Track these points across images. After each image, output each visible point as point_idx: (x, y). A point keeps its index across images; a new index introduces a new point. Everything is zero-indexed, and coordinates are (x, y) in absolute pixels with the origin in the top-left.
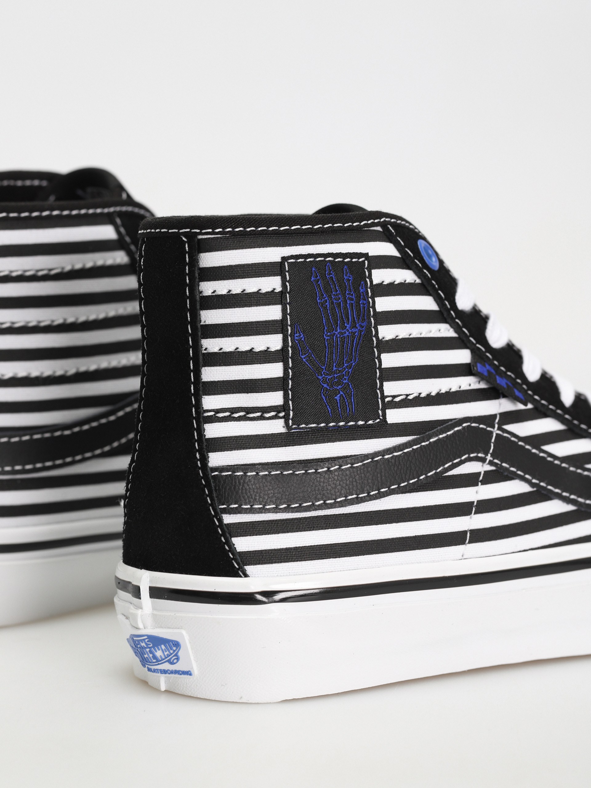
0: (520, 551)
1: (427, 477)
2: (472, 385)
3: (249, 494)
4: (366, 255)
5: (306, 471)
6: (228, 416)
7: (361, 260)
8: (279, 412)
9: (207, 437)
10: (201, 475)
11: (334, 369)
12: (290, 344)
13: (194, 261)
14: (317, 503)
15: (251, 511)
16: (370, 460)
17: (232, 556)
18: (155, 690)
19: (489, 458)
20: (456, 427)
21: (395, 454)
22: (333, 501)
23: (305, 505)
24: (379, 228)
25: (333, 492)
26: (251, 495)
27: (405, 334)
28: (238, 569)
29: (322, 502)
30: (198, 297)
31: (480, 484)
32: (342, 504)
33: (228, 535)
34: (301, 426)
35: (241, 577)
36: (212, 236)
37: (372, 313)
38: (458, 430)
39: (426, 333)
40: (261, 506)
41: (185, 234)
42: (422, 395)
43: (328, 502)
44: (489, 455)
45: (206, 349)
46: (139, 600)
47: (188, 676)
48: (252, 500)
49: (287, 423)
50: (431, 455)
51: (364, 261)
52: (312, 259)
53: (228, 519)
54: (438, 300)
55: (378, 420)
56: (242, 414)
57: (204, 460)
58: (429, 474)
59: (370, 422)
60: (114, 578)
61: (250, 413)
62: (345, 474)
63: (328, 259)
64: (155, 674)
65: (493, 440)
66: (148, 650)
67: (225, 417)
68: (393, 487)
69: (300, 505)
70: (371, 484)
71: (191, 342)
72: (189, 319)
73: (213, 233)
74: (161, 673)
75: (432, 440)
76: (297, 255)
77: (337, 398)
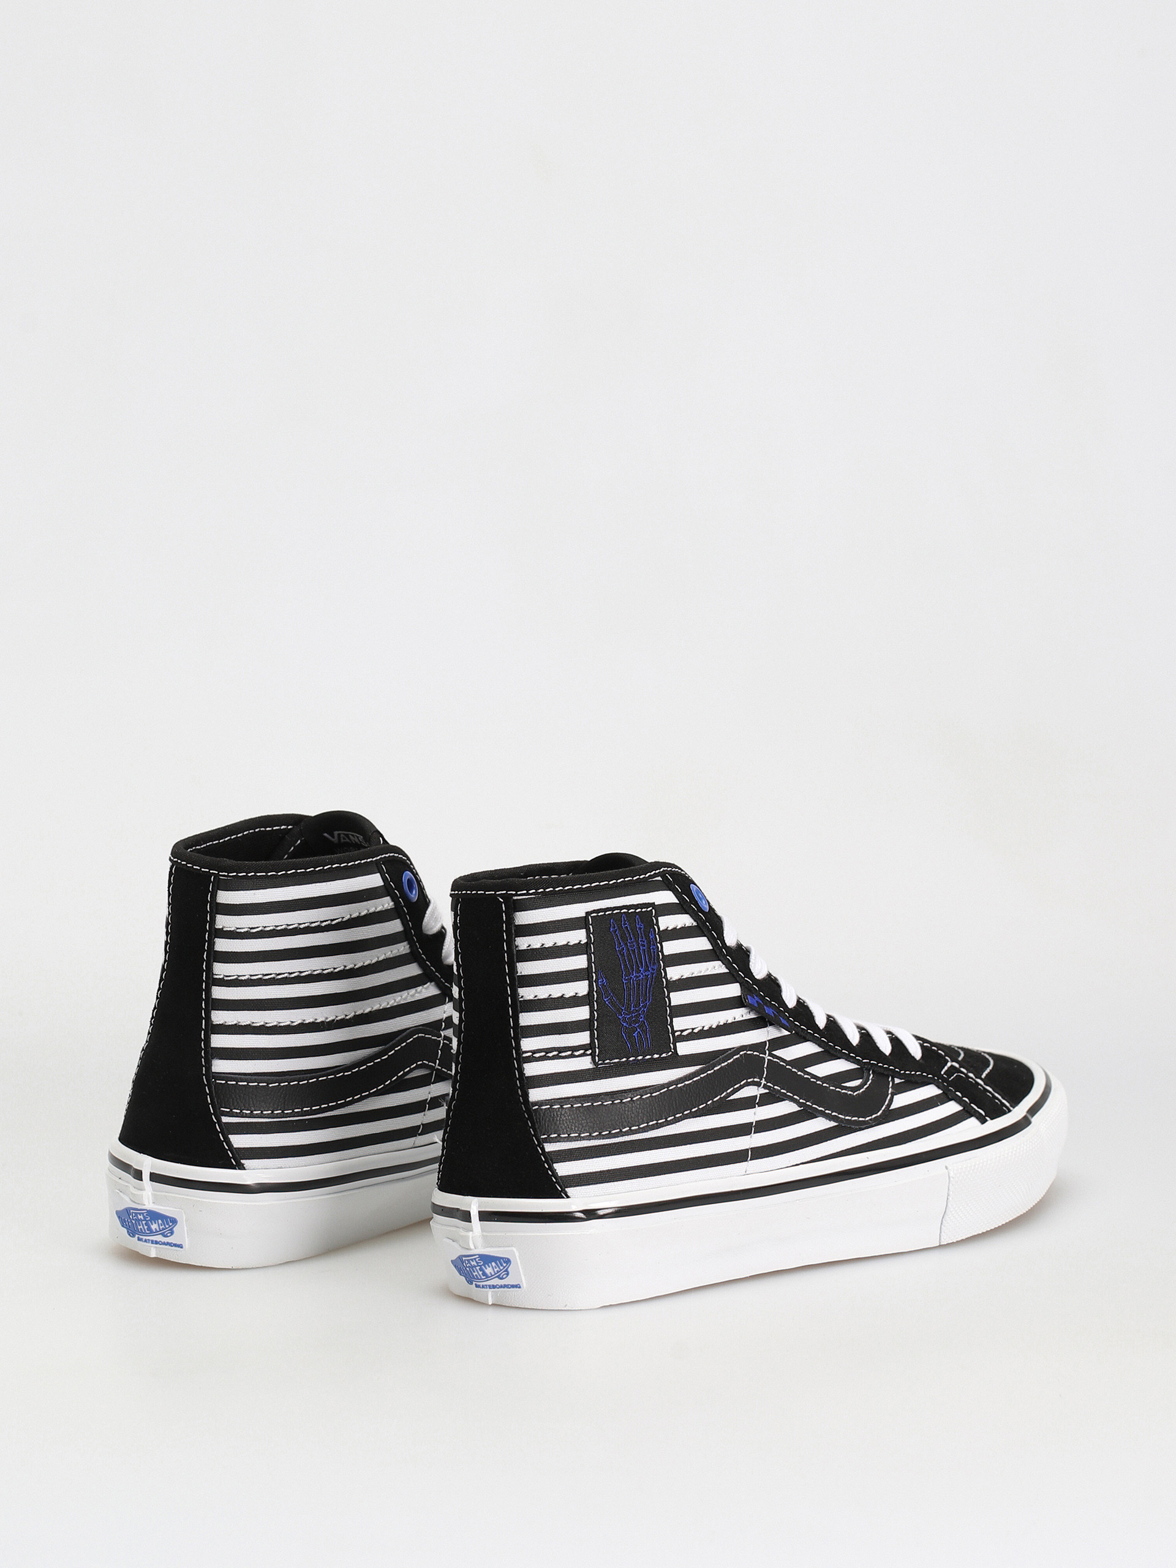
0: (793, 1166)
1: (713, 1102)
2: (744, 1016)
3: (566, 1125)
4: (652, 905)
5: (613, 1102)
6: (543, 1056)
7: (649, 909)
8: (586, 1050)
9: (526, 1075)
10: (524, 1109)
11: (632, 1009)
12: (595, 989)
13: (510, 920)
14: (624, 1130)
15: (569, 1139)
16: (666, 1089)
17: (555, 1180)
18: (482, 1304)
19: (763, 1082)
20: (735, 1055)
21: (687, 1083)
22: (637, 1127)
23: (614, 1132)
24: (659, 878)
25: (636, 1119)
26: (568, 1125)
27: (688, 974)
28: (561, 1191)
29: (628, 1128)
30: (515, 950)
31: (757, 1106)
32: (644, 1130)
33: (550, 1162)
34: (606, 1062)
35: (564, 1198)
36: (527, 897)
37: (661, 957)
38: (736, 1059)
39: (705, 971)
40: (577, 1135)
41: (501, 896)
42: (705, 1029)
43: (633, 1128)
44: (763, 1079)
45: (522, 997)
46: (470, 1223)
47: (517, 1289)
48: (569, 1130)
49: (593, 1060)
50: (716, 1082)
51: (651, 910)
52: (610, 912)
53: (549, 1147)
54: (712, 940)
55: (670, 1053)
56: (555, 1053)
57: (526, 1095)
58: (715, 1100)
59: (664, 1055)
60: (430, 1204)
61: (563, 1052)
62: (645, 1103)
63: (622, 911)
64: (483, 1289)
65: (765, 1066)
66: (478, 1268)
67: (541, 1057)
68: (686, 1113)
69: (610, 1132)
70: (668, 1111)
71: (509, 991)
72: (507, 971)
73: (528, 894)
74: (490, 1288)
75: (715, 1069)
76: (598, 910)
77: (635, 1034)
